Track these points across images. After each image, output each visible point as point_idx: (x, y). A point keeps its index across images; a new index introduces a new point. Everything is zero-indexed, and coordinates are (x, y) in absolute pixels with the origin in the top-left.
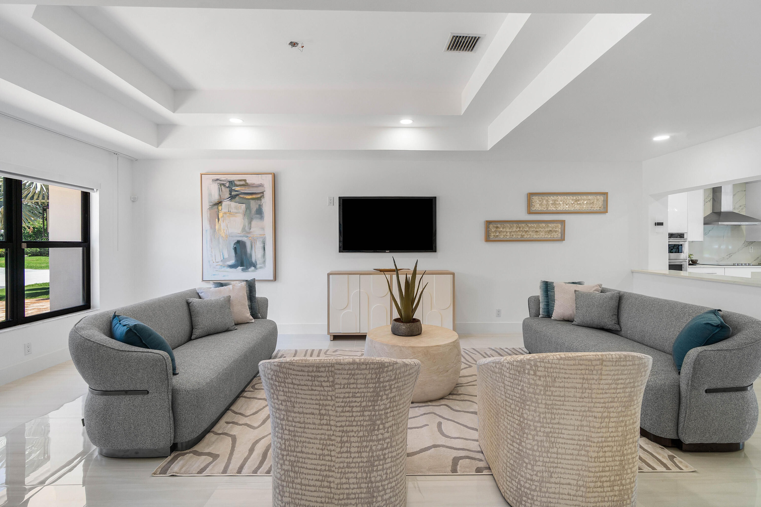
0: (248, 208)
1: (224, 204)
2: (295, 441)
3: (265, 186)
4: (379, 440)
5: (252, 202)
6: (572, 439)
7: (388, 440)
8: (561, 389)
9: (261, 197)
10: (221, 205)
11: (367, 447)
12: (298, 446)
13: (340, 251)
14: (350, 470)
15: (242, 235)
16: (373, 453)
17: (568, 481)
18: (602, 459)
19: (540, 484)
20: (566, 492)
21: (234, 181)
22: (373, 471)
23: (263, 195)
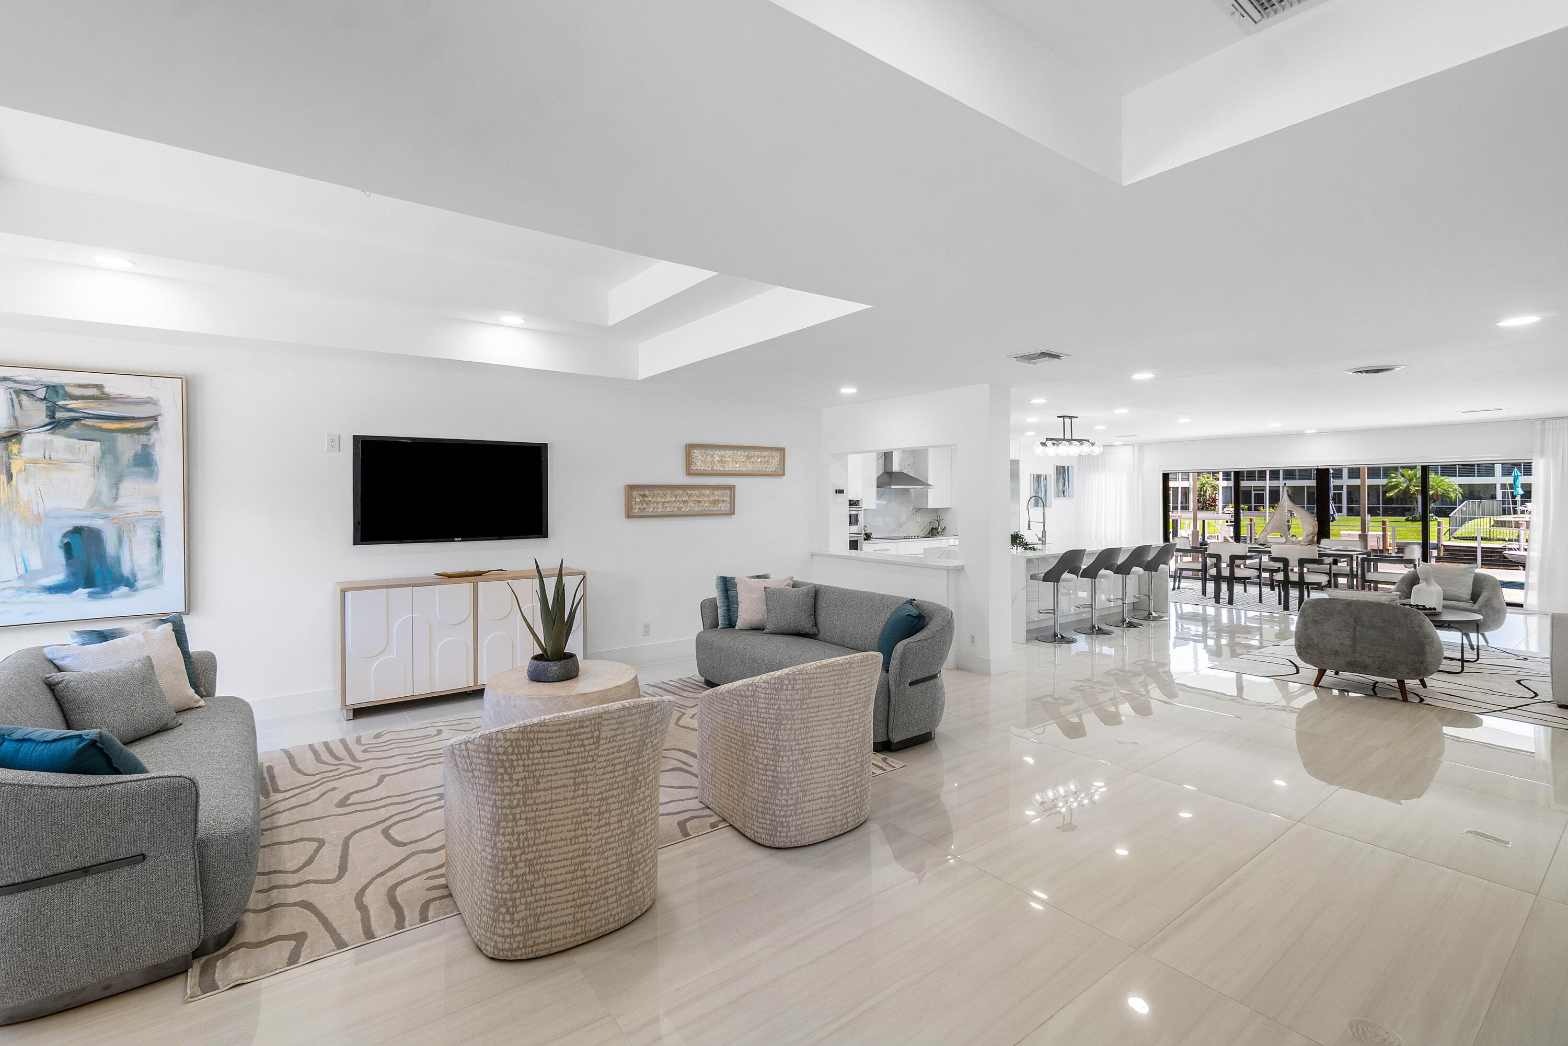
0: (109, 451)
1: (28, 439)
2: (536, 830)
3: (161, 403)
4: (640, 801)
5: (122, 439)
6: (824, 750)
7: (649, 799)
8: (816, 700)
9: (149, 428)
10: (20, 442)
11: (627, 812)
12: (540, 836)
13: (355, 543)
14: (608, 847)
15: (89, 513)
16: (633, 819)
17: (820, 795)
18: (848, 764)
19: (795, 807)
20: (818, 807)
21: (62, 387)
22: (634, 840)
23: (156, 424)
